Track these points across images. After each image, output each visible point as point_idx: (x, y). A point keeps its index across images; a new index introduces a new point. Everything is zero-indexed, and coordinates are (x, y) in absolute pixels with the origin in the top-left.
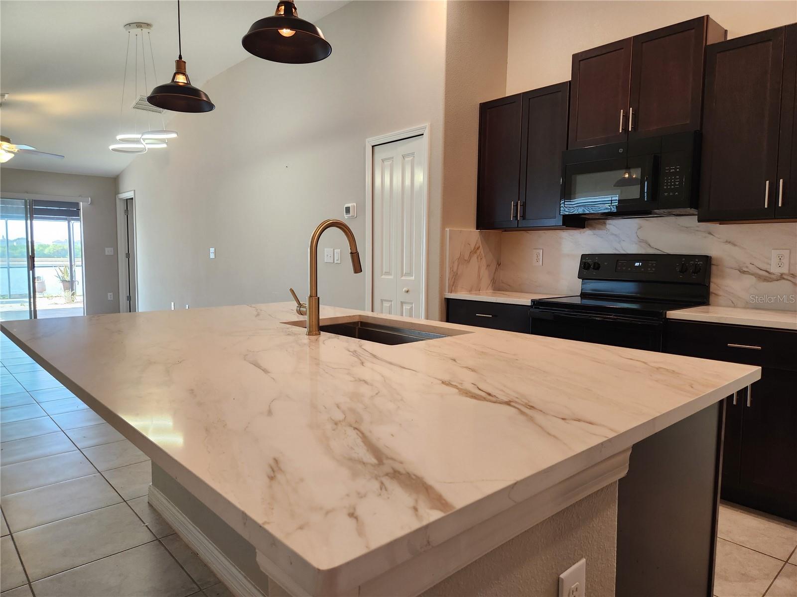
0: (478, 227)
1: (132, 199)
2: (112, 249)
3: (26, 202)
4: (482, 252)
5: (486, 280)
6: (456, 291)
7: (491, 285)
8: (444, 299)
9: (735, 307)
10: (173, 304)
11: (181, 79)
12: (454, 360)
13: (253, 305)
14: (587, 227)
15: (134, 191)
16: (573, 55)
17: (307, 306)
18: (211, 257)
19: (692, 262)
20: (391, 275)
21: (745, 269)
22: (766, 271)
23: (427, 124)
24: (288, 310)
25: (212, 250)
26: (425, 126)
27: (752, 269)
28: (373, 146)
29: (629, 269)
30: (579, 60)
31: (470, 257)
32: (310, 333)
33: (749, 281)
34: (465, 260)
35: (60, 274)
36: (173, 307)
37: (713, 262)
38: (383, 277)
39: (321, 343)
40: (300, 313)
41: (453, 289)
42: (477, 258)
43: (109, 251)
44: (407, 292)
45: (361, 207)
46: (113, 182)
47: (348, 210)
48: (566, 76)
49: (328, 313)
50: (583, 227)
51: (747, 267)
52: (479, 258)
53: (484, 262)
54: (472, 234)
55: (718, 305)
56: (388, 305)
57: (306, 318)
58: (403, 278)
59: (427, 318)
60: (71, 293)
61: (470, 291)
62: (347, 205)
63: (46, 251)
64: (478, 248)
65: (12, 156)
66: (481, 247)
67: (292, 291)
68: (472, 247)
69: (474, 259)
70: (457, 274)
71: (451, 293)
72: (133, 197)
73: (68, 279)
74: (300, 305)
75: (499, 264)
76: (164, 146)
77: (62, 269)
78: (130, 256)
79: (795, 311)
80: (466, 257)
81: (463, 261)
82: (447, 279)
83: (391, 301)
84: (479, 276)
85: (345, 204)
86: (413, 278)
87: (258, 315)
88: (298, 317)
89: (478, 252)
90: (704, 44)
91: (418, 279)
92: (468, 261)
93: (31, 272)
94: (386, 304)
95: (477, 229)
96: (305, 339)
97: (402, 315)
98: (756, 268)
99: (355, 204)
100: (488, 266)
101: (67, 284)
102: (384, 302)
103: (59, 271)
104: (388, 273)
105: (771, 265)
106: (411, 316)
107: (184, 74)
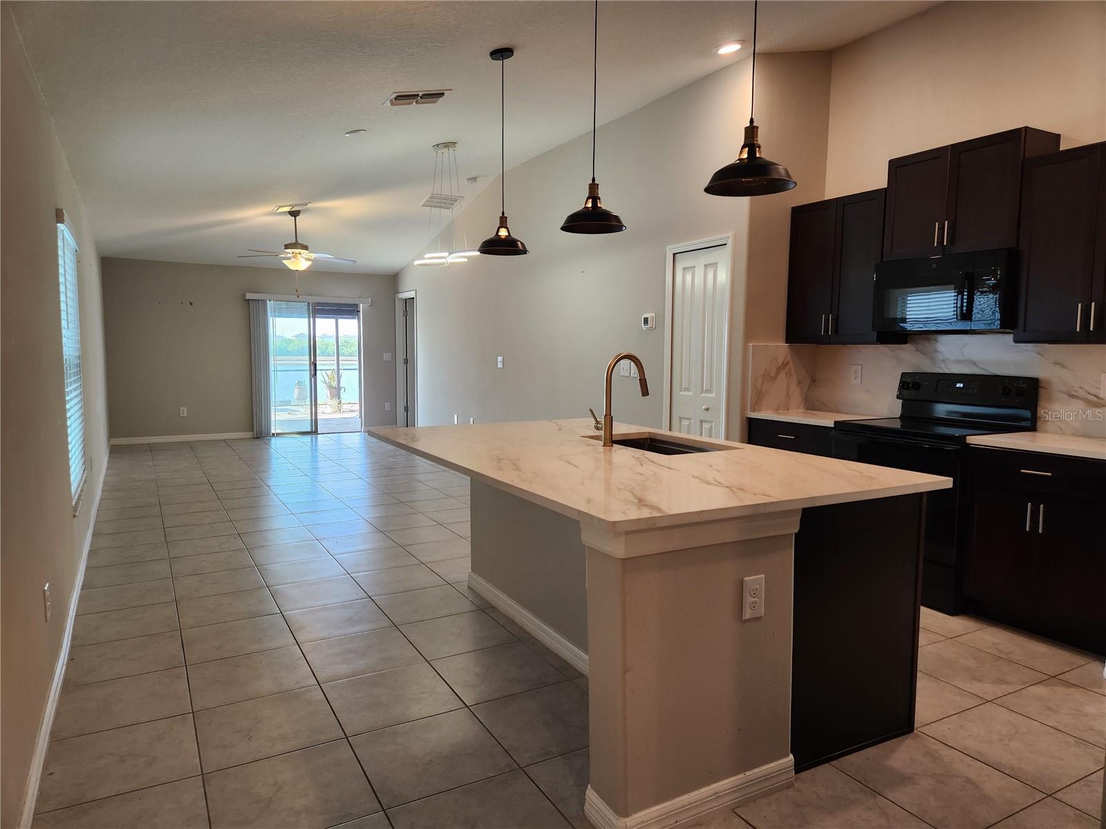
0: (789, 340)
1: (413, 298)
2: (390, 354)
3: (309, 303)
4: (792, 367)
5: (796, 397)
6: (759, 410)
7: (803, 404)
8: (745, 419)
9: (1063, 434)
10: (456, 416)
11: (503, 233)
12: (711, 466)
13: (554, 421)
14: (910, 343)
15: (416, 290)
16: (889, 161)
17: (603, 422)
18: (499, 366)
19: (1015, 385)
20: (691, 391)
21: (1075, 393)
22: (1095, 396)
23: (730, 234)
24: (586, 426)
25: (500, 359)
26: (728, 236)
27: (1081, 393)
28: (674, 254)
29: (950, 390)
30: (897, 166)
31: (777, 374)
32: (605, 445)
33: (1078, 405)
34: (772, 377)
35: (327, 379)
36: (456, 419)
37: (1041, 385)
38: (682, 393)
39: (613, 453)
40: (597, 428)
41: (756, 406)
42: (786, 374)
43: (387, 357)
44: (707, 409)
45: (660, 318)
46: (392, 280)
47: (646, 321)
48: (883, 184)
49: (620, 429)
50: (905, 342)
51: (1076, 391)
52: (789, 375)
53: (794, 379)
54: (779, 348)
55: (1046, 432)
56: (687, 423)
57: (602, 433)
58: (703, 395)
59: (727, 438)
60: (338, 401)
61: (777, 410)
62: (645, 316)
63: (290, 348)
64: (787, 364)
65: (310, 263)
66: (791, 362)
67: (591, 411)
68: (780, 362)
69: (782, 375)
70: (761, 392)
71: (754, 412)
72: (414, 296)
73: (334, 384)
74: (597, 422)
75: (813, 381)
76: (466, 260)
77: (329, 372)
78: (409, 361)
79: (1104, 438)
80: (773, 374)
81: (770, 378)
82: (749, 399)
83: (690, 419)
84: (788, 394)
85: (643, 314)
86: (713, 395)
87: (560, 429)
88: (595, 432)
89: (787, 367)
90: (1022, 157)
91: (719, 396)
92: (775, 378)
93: (313, 379)
94: (685, 423)
95: (786, 343)
96: (601, 449)
97: (701, 435)
98: (1086, 393)
99: (654, 315)
100: (799, 383)
101: (334, 391)
102: (683, 420)
103: (325, 376)
104: (687, 389)
105: (1100, 389)
106: (710, 436)
107: (506, 228)
